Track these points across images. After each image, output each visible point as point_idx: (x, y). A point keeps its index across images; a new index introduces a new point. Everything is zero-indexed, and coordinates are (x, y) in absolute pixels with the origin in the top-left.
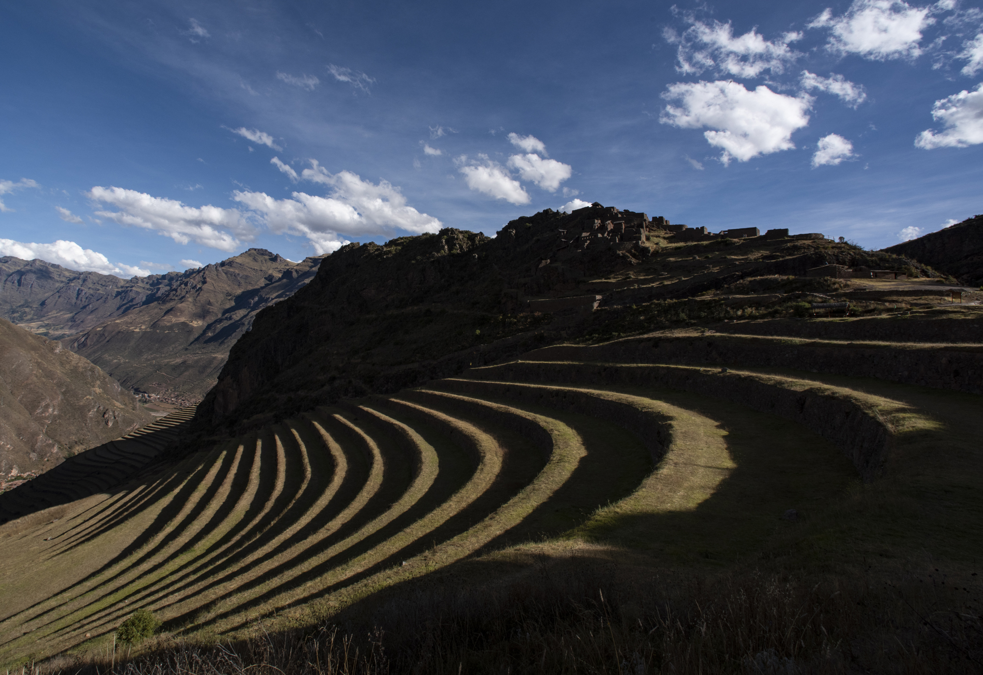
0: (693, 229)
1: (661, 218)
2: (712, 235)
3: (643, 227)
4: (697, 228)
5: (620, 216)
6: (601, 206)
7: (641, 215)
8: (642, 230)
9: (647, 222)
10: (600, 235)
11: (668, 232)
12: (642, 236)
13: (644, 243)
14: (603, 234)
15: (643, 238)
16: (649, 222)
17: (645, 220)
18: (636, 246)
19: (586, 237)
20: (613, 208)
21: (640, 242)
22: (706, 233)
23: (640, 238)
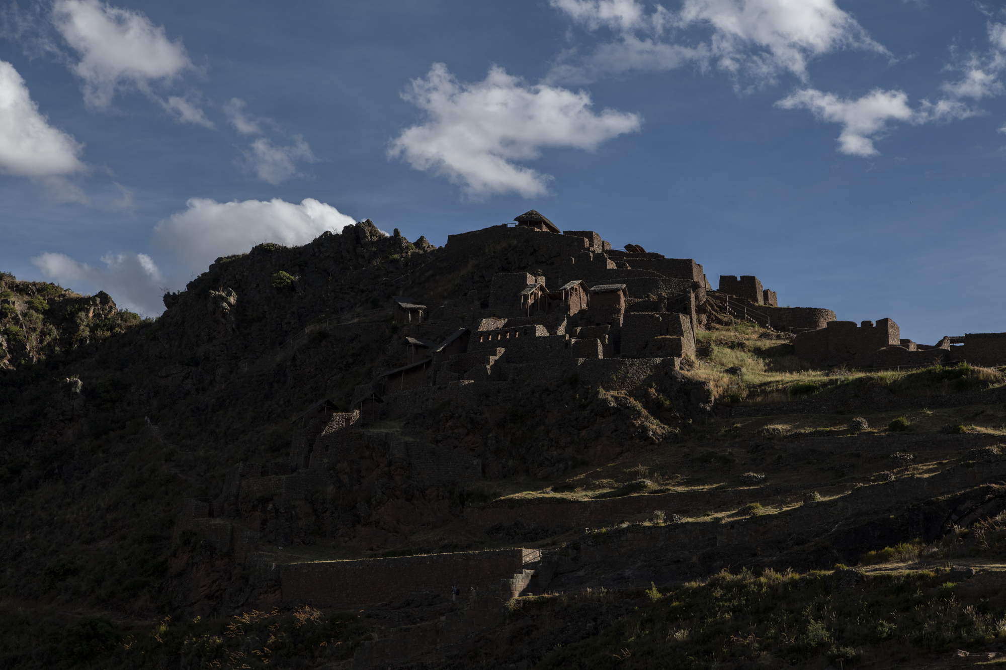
0: (853, 324)
1: (749, 282)
2: (912, 348)
3: (687, 311)
4: (866, 324)
5: (611, 265)
6: (548, 225)
7: (684, 268)
8: (684, 320)
9: (702, 293)
10: (541, 331)
11: (771, 331)
12: (684, 340)
13: (691, 365)
14: (552, 328)
15: (689, 349)
16: (710, 293)
17: (696, 287)
18: (664, 375)
19: (495, 332)
20: (589, 235)
21: (677, 361)
22: (893, 341)
23: (676, 349)
